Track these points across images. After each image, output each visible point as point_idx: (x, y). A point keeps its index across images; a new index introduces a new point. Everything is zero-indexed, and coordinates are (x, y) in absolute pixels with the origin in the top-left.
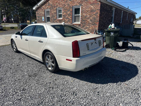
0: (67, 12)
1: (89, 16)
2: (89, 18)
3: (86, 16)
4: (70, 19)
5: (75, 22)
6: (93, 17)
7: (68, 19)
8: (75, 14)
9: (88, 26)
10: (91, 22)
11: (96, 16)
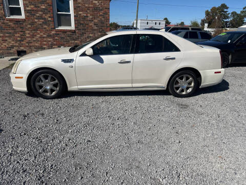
0: (40, 5)
1: (91, 17)
2: (93, 21)
3: (85, 16)
4: (49, 19)
5: (61, 26)
6: (99, 19)
7: (42, 19)
8: (58, 11)
9: (92, 34)
10: (96, 28)
11: (104, 18)
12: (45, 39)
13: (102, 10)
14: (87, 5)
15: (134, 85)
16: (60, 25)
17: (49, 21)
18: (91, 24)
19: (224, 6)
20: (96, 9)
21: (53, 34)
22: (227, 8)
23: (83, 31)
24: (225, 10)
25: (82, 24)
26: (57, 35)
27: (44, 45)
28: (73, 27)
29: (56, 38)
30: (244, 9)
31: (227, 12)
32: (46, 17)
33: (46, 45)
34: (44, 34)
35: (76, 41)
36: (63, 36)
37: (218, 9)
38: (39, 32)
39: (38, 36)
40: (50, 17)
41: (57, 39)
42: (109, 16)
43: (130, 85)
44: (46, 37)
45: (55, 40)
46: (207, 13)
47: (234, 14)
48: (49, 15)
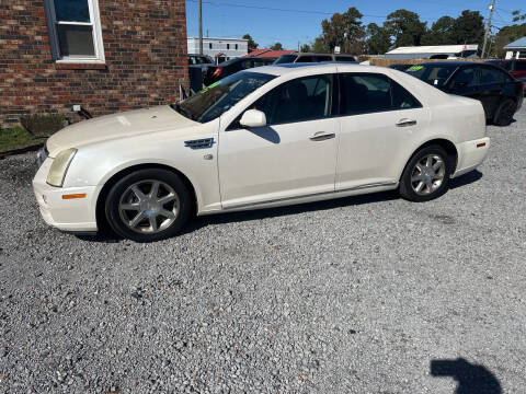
1: (143, 33)
2: (148, 42)
3: (128, 32)
4: (39, 38)
5: (67, 54)
6: (163, 38)
7: (19, 38)
8: (59, 19)
9: (148, 72)
10: (156, 58)
11: (174, 34)
12: (29, 89)
13: (168, 17)
14: (132, 5)
15: (340, 186)
16: (64, 53)
17: (36, 42)
18: (146, 50)
19: (354, 13)
20: (154, 14)
21: (51, 76)
22: (360, 16)
23: (127, 67)
24: (358, 20)
25: (122, 50)
26: (60, 77)
27: (28, 103)
28: (99, 57)
29: (59, 84)
30: (389, 18)
31: (360, 23)
32: (28, 33)
33: (32, 103)
34: (26, 76)
35: (111, 91)
36: (76, 79)
37: (344, 17)
38: (10, 71)
39: (9, 80)
40: (38, 33)
41: (60, 89)
42: (185, 31)
43: (330, 187)
44: (30, 84)
45: (55, 90)
46: (326, 26)
47: (372, 26)
48: (36, 28)
